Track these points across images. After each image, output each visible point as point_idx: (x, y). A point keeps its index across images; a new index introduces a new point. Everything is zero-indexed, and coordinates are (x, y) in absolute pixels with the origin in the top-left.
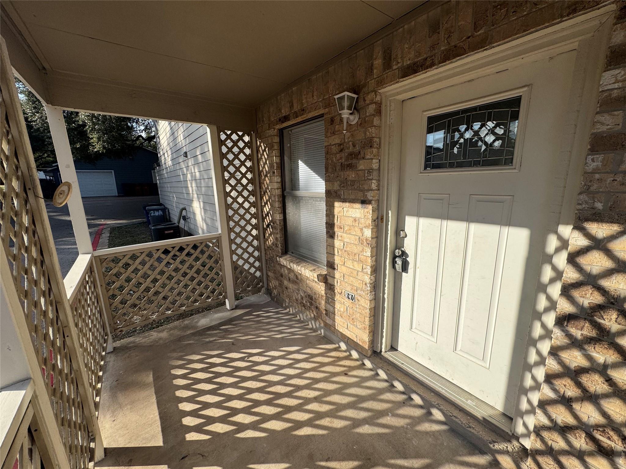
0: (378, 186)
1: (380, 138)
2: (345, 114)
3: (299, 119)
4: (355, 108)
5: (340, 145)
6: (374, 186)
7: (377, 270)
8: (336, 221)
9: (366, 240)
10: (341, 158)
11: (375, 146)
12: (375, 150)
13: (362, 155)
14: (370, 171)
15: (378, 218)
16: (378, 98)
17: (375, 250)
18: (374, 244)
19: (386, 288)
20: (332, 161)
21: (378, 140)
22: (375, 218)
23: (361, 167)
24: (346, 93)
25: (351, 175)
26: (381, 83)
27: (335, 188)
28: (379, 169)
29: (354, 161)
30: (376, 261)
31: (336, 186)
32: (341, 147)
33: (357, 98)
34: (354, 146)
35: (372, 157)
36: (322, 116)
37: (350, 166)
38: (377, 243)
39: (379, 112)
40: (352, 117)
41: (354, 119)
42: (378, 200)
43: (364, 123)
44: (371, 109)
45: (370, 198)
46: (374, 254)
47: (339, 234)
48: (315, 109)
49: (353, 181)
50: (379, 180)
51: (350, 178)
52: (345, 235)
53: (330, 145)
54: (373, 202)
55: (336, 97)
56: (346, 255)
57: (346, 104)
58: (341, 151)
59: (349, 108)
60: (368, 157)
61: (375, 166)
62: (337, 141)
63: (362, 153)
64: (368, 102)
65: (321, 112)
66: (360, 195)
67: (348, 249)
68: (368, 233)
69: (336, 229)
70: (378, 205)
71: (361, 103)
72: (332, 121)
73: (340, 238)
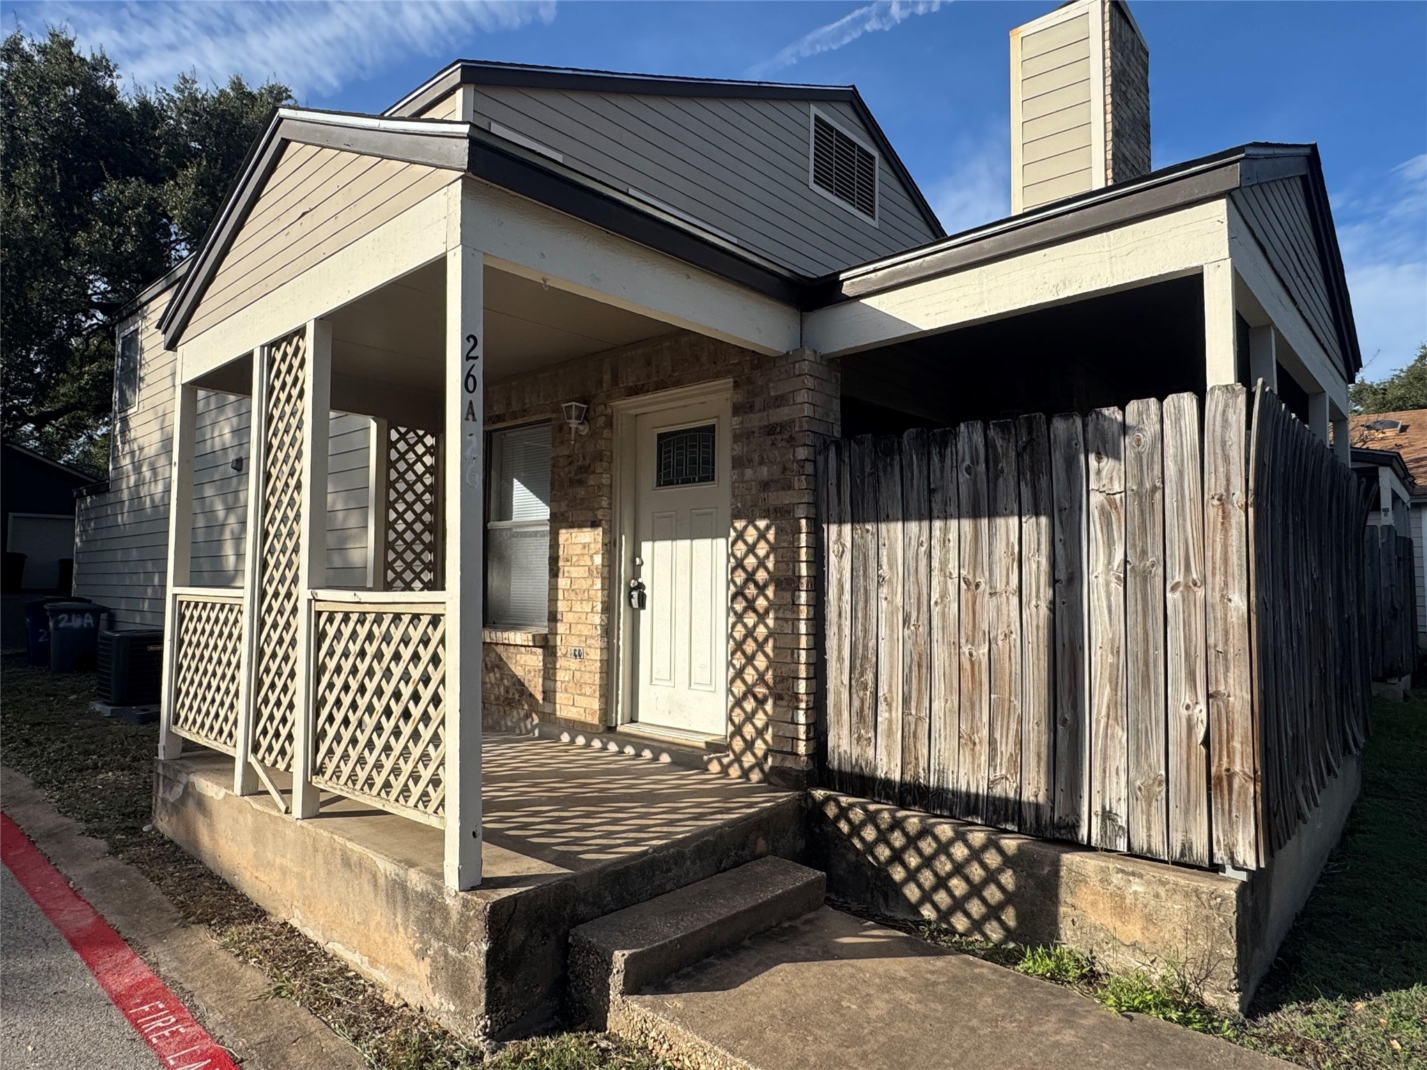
0: (610, 504)
1: (611, 452)
2: (573, 423)
3: (519, 421)
4: (585, 418)
5: (569, 456)
6: (605, 503)
7: (609, 608)
8: (561, 553)
9: (597, 569)
10: (570, 472)
11: (605, 459)
12: (605, 464)
13: (592, 469)
14: (600, 487)
15: (610, 542)
16: (609, 411)
17: (607, 581)
18: (606, 575)
19: (621, 632)
20: (559, 476)
21: (609, 454)
22: (606, 541)
23: (591, 482)
24: (574, 403)
25: (581, 492)
26: (610, 397)
27: (562, 510)
28: (611, 486)
29: (585, 475)
30: (609, 596)
31: (563, 507)
32: (570, 459)
33: (588, 409)
34: (584, 459)
35: (602, 471)
36: (549, 420)
37: (581, 482)
38: (609, 572)
39: (609, 424)
40: (581, 427)
41: (584, 430)
42: (611, 521)
43: (593, 435)
44: (601, 420)
45: (600, 517)
46: (606, 587)
47: (566, 569)
48: (541, 413)
49: (582, 499)
50: (610, 498)
51: (579, 496)
52: (572, 569)
53: (558, 457)
54: (604, 522)
55: (564, 405)
56: (573, 596)
57: (574, 413)
58: (570, 463)
59: (578, 418)
60: (598, 471)
61: (605, 480)
62: (566, 453)
63: (592, 467)
64: (598, 414)
65: (548, 416)
66: (590, 515)
67: (576, 587)
68: (598, 560)
69: (561, 564)
70: (611, 527)
71: (592, 413)
72: (561, 429)
73: (566, 575)
